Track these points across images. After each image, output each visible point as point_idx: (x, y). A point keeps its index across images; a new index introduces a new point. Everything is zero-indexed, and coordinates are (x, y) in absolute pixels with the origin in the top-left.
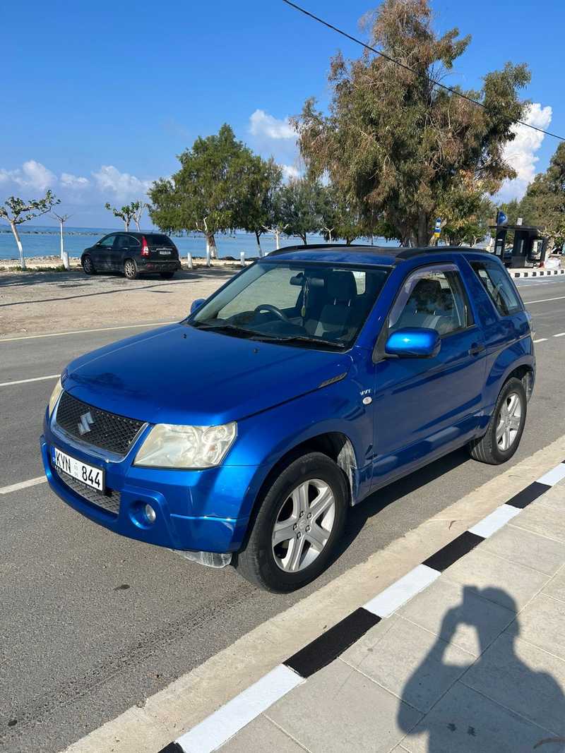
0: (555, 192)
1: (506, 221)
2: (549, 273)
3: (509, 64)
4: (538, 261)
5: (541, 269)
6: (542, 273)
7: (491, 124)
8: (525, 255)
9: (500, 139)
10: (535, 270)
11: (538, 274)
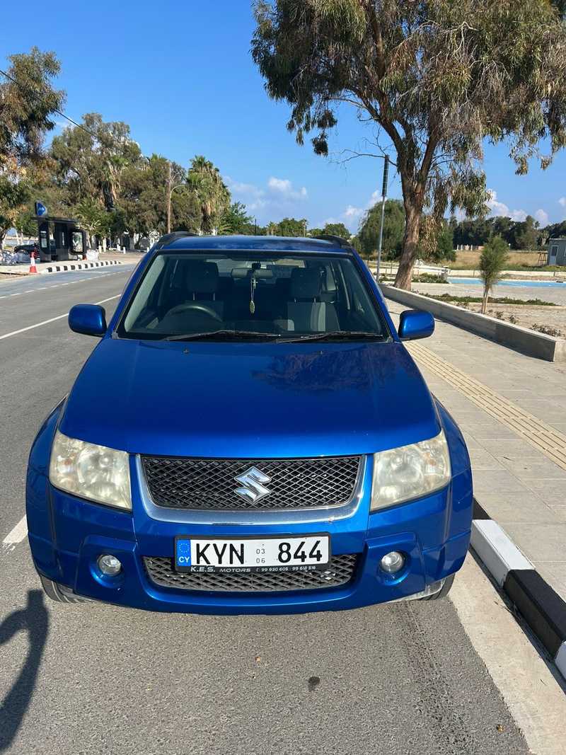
0: (59, 186)
1: (46, 212)
2: (92, 265)
3: (36, 49)
4: (80, 253)
5: (84, 262)
6: (86, 266)
7: (30, 110)
8: (67, 249)
9: (40, 126)
10: (79, 262)
11: (83, 267)
